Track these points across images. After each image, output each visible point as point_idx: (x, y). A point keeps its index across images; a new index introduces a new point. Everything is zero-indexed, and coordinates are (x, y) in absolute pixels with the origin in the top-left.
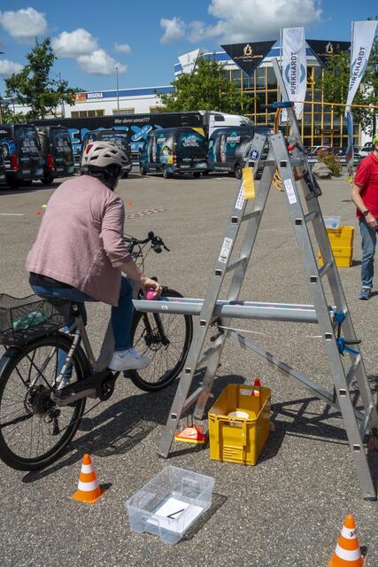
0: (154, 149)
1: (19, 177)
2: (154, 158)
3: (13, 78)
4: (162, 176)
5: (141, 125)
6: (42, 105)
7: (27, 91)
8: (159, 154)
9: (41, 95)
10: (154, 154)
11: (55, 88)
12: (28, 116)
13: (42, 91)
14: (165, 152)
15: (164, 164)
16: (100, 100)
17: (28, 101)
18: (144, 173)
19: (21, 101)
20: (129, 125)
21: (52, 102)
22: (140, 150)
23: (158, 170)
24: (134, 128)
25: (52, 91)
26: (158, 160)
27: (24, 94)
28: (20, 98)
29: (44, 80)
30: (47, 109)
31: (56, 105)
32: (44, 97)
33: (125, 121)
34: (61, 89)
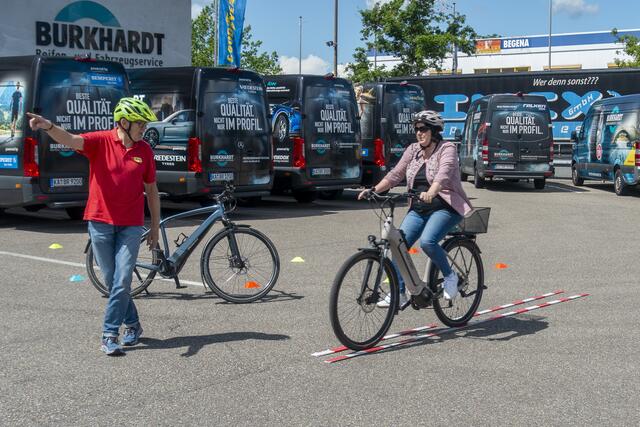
0: (600, 135)
1: (305, 182)
2: (599, 152)
3: (375, 10)
4: (611, 188)
5: (581, 91)
6: (418, 55)
7: (395, 32)
8: (608, 145)
9: (418, 38)
10: (599, 145)
11: (444, 27)
12: (395, 73)
13: (420, 31)
14: (621, 142)
15: (617, 167)
16: (525, 50)
17: (396, 49)
18: (580, 182)
19: (383, 47)
20: (559, 90)
21: (435, 50)
22: (574, 136)
23: (605, 176)
24: (568, 96)
25: (438, 32)
26: (606, 156)
27: (390, 35)
28: (382, 41)
29: (425, 13)
30: (426, 61)
31: (443, 56)
32: (423, 41)
33: (553, 82)
34: (453, 29)
